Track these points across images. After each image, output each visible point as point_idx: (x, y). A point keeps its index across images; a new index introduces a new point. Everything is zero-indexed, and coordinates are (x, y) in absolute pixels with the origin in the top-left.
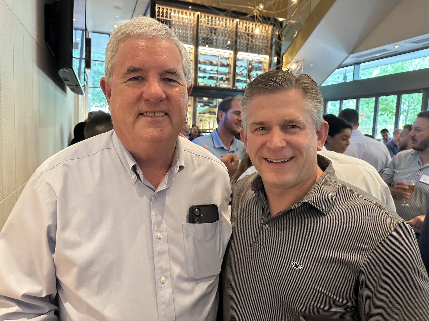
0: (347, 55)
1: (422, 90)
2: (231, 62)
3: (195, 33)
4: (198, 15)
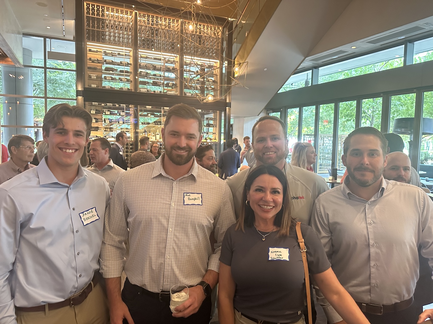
0: (303, 58)
1: (382, 94)
2: (177, 66)
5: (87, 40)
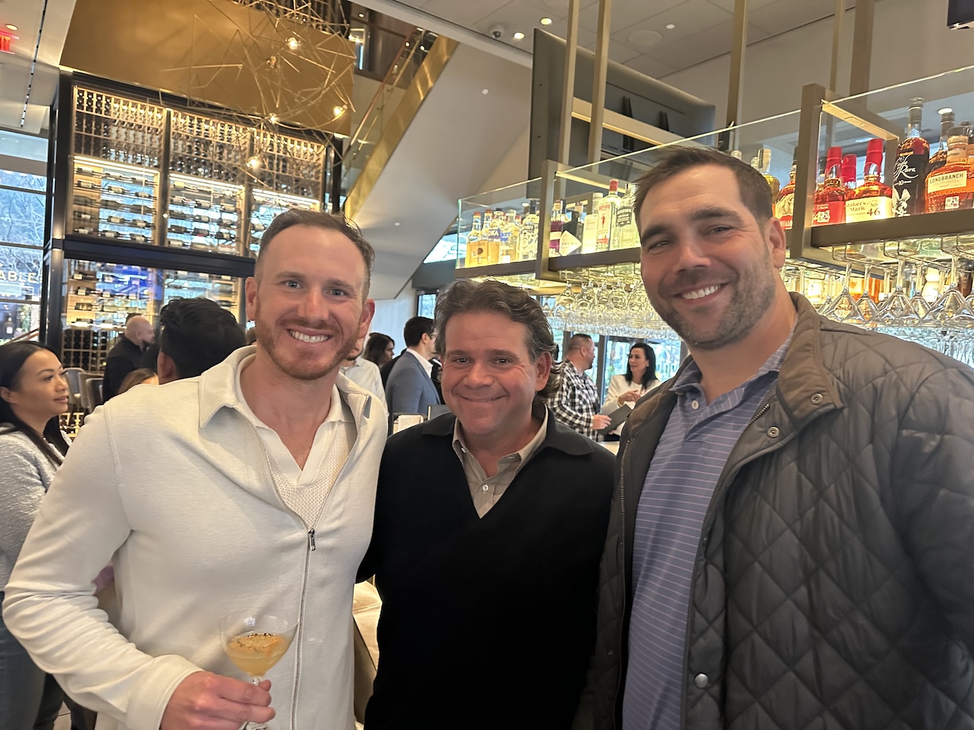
3: (162, 147)
4: (169, 114)
5: (75, 152)
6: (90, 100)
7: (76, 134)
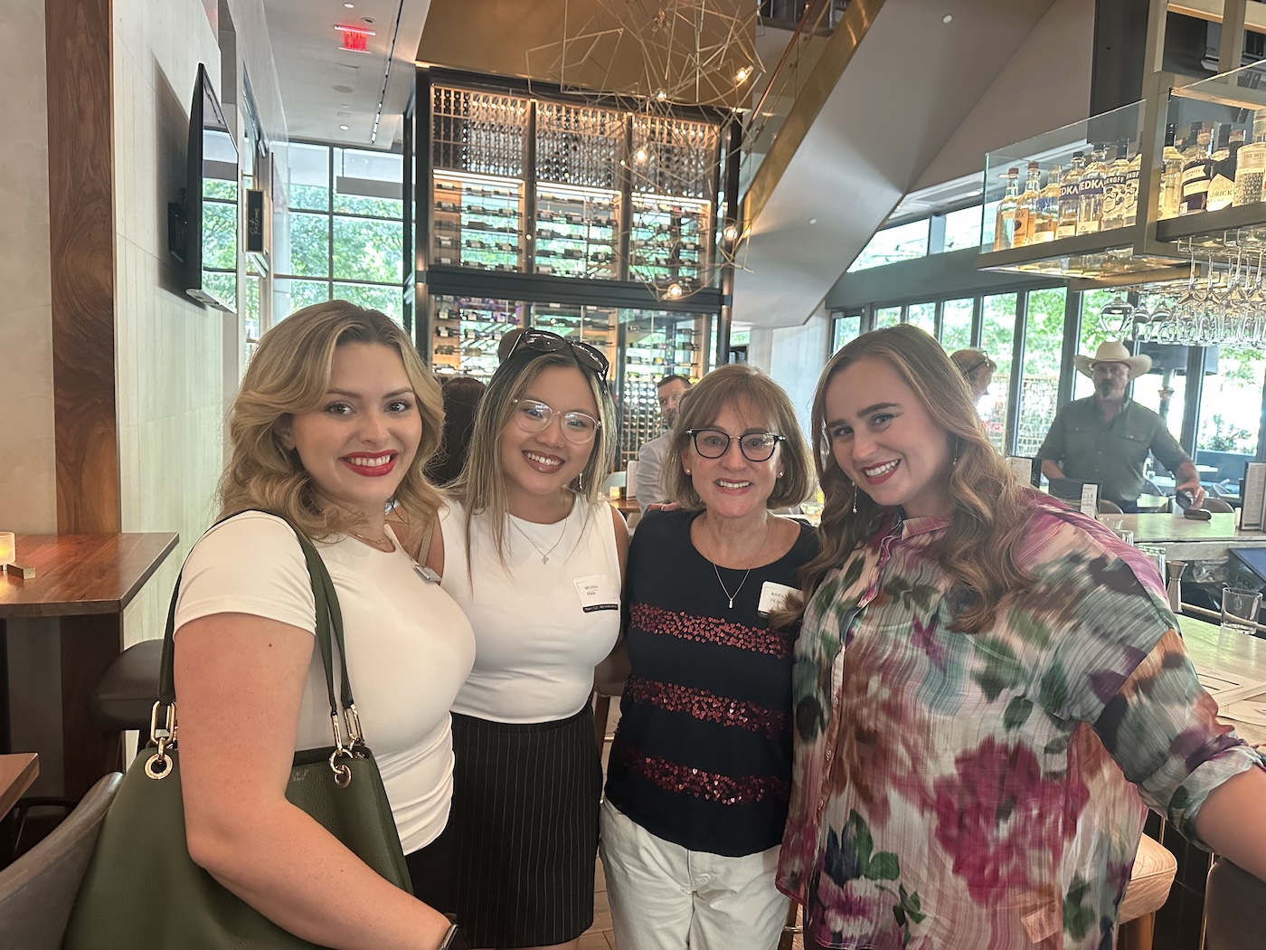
0: (901, 195)
2: (617, 215)
3: (527, 150)
4: (533, 105)
5: (434, 165)
6: (448, 100)
7: (435, 142)
